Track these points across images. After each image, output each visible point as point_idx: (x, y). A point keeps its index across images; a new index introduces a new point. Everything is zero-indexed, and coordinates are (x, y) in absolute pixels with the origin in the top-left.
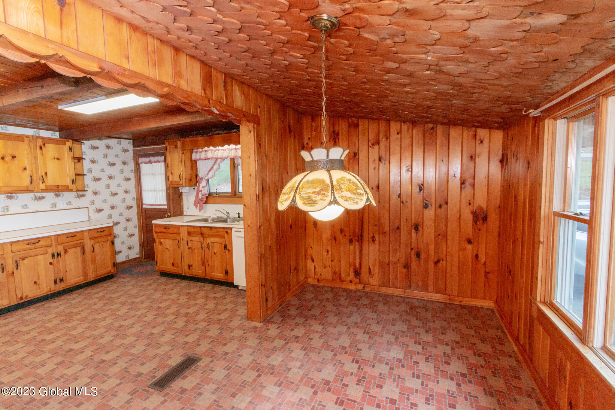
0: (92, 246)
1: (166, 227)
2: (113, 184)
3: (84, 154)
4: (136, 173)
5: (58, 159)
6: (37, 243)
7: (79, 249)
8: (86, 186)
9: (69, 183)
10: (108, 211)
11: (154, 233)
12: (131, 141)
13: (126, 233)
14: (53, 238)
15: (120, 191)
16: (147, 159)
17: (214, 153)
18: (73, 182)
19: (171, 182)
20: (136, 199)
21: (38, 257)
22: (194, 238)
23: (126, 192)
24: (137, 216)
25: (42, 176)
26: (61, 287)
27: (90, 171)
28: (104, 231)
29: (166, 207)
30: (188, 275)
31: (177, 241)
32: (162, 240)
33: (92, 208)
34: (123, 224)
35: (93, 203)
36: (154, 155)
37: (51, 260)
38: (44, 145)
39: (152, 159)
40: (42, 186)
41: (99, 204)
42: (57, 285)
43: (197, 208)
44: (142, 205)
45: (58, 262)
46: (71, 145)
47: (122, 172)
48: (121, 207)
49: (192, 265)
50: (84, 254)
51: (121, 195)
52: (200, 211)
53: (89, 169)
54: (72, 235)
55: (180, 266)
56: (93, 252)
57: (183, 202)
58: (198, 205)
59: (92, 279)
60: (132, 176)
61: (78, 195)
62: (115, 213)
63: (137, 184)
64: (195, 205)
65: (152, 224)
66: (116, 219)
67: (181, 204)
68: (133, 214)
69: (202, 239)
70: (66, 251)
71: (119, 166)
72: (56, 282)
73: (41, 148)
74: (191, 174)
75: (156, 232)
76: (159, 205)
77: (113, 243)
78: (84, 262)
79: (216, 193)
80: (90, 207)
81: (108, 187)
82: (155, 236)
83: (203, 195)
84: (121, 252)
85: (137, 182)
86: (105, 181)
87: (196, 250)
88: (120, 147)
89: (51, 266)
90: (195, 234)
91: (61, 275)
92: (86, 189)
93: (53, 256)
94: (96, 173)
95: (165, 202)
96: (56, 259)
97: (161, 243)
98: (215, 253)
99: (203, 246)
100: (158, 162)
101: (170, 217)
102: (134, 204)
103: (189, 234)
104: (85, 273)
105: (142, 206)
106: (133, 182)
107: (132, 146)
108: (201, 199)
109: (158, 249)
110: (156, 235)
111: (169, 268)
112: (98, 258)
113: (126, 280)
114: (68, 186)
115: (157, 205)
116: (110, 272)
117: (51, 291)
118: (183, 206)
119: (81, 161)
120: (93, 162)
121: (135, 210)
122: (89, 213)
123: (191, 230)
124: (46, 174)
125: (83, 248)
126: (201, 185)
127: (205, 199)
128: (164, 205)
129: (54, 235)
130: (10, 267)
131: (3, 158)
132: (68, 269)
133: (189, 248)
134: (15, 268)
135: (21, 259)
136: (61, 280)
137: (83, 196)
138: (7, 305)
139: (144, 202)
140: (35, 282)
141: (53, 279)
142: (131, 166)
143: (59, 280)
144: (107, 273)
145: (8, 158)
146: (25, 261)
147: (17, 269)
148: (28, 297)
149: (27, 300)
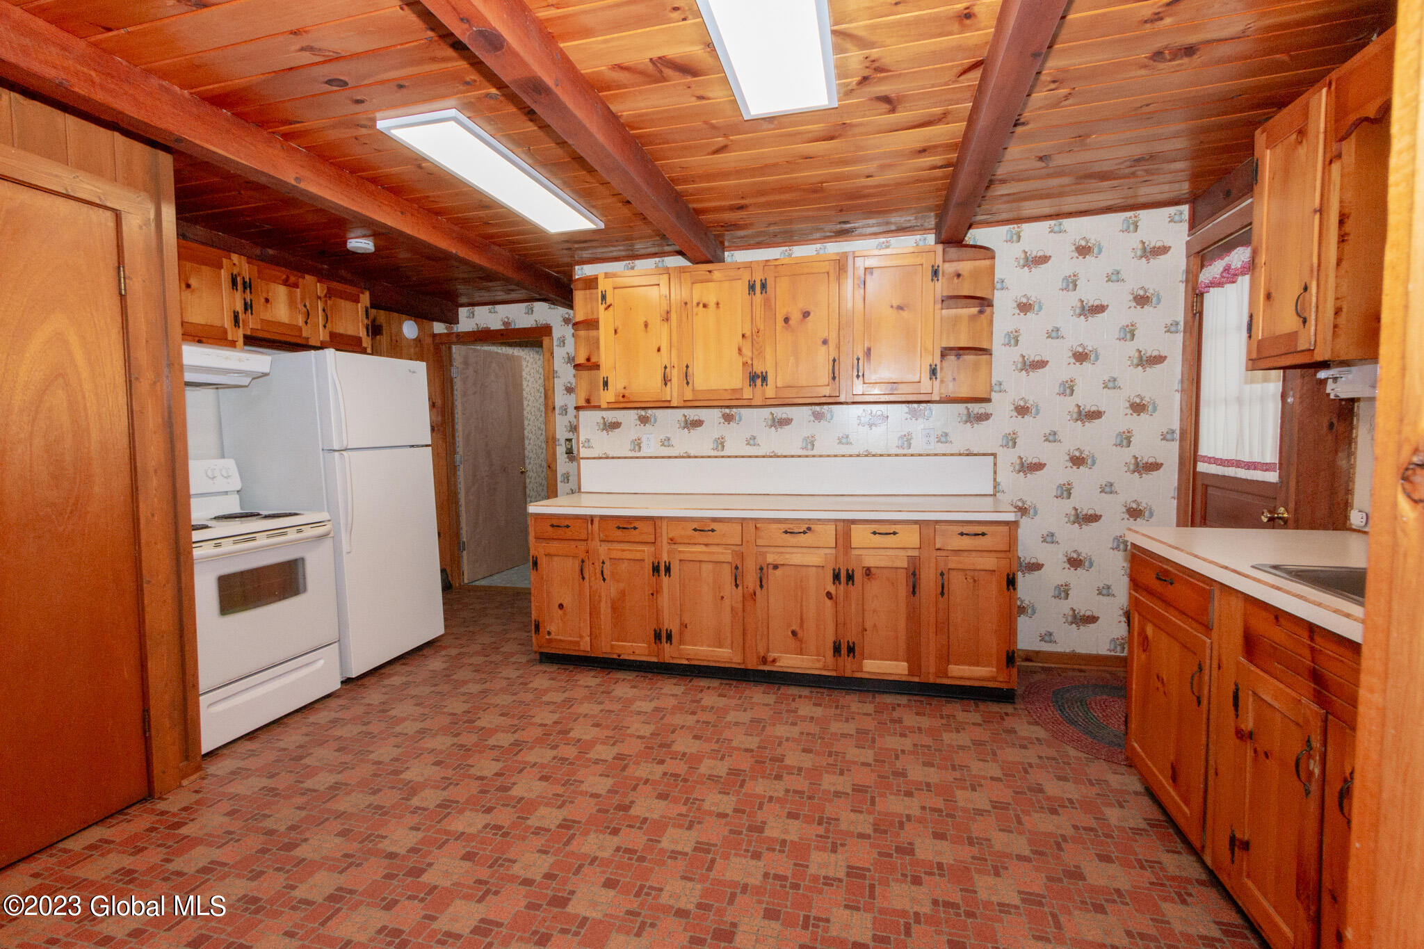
0: (943, 574)
2: (1088, 375)
3: (997, 285)
4: (1189, 335)
5: (900, 307)
6: (805, 532)
7: (903, 575)
8: (995, 389)
9: (919, 375)
10: (1059, 471)
12: (1186, 208)
14: (840, 526)
15: (1113, 404)
16: (1219, 267)
18: (932, 372)
19: (1261, 342)
20: (1177, 435)
21: (804, 571)
22: (1270, 688)
23: (1139, 408)
24: (1175, 503)
25: (858, 359)
26: (846, 667)
27: (1014, 339)
28: (983, 534)
29: (1272, 477)
30: (1227, 884)
32: (1149, 630)
33: (1008, 458)
34: (1114, 525)
35: (1011, 440)
37: (832, 588)
38: (871, 273)
40: (857, 386)
41: (1030, 449)
42: (840, 660)
44: (1196, 459)
45: (847, 595)
47: (1129, 333)
48: (1112, 463)
49: (1246, 846)
50: (914, 592)
51: (1117, 420)
53: (1009, 335)
54: (888, 530)
55: (1196, 800)
56: (942, 594)
59: (931, 681)
60: (1174, 347)
61: (969, 415)
62: (1085, 480)
67: (1342, 463)
68: (1161, 491)
69: (1311, 713)
70: (868, 573)
71: (1121, 313)
72: (837, 649)
73: (862, 283)
75: (1135, 584)
76: (1248, 466)
77: (1012, 584)
78: (914, 617)
80: (1001, 453)
81: (1068, 389)
82: (1132, 598)
85: (1186, 371)
86: (1061, 369)
88: (1131, 242)
89: (829, 603)
91: (851, 636)
92: (990, 395)
93: (836, 577)
94: (1032, 347)
95: (1273, 454)
96: (842, 587)
97: (1146, 642)
101: (1285, 524)
102: (1170, 455)
103: (1250, 645)
104: (913, 654)
105: (1195, 465)
106: (1172, 370)
107: (1186, 226)
109: (1135, 663)
110: (1134, 594)
111: (1160, 780)
112: (957, 617)
114: (921, 385)
115: (1238, 464)
116: (993, 677)
117: (824, 669)
118: (1348, 477)
119: (985, 310)
120: (1025, 307)
121: (1169, 476)
122: (995, 472)
124: (867, 352)
125: (914, 575)
128: (1266, 467)
129: (845, 521)
130: (751, 580)
131: (786, 320)
132: (868, 625)
133: (1240, 734)
134: (758, 583)
135: (771, 567)
136: (851, 650)
137: (984, 417)
138: (739, 664)
139: (1204, 450)
140: (794, 633)
141: (830, 639)
142: (1175, 306)
143: (845, 649)
144: (984, 679)
145: (796, 316)
146: (778, 572)
147: (761, 586)
148: (777, 664)
149: (775, 669)
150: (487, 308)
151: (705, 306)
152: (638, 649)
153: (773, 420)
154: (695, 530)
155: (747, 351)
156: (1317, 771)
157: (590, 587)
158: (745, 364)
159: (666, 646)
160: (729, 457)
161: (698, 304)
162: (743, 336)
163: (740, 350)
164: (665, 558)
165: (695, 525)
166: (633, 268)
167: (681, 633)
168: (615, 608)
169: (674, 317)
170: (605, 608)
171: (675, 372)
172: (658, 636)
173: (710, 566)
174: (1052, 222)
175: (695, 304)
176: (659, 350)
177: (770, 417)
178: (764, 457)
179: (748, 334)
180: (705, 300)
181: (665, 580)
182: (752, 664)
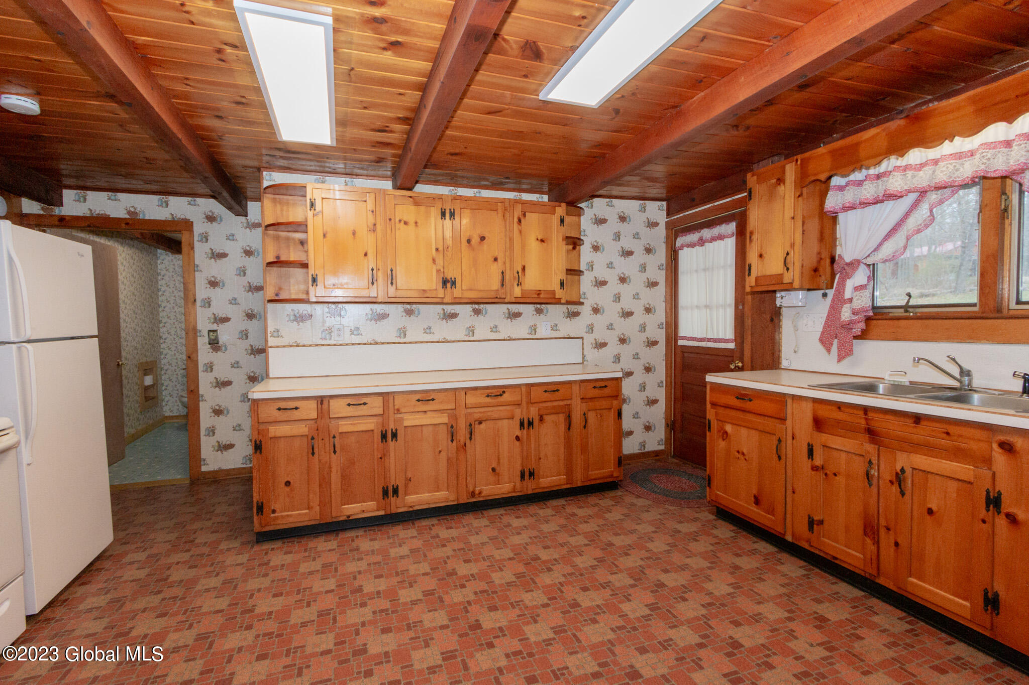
0: (584, 414)
1: (743, 395)
2: (626, 291)
3: (582, 233)
4: (670, 271)
5: (542, 241)
6: (501, 395)
7: (561, 418)
8: (583, 296)
9: (556, 286)
10: (613, 348)
11: (708, 406)
12: (664, 203)
13: (643, 396)
14: (524, 389)
15: (638, 308)
16: (693, 237)
17: (914, 176)
18: (562, 284)
19: (757, 279)
20: (665, 326)
21: (500, 422)
22: (836, 442)
23: (648, 310)
24: (664, 363)
25: (518, 273)
26: (530, 487)
27: (591, 266)
28: (606, 386)
29: (732, 346)
30: (805, 545)
31: (774, 440)
32: (728, 428)
33: (589, 339)
34: (639, 377)
35: (591, 329)
36: (710, 225)
37: (518, 432)
38: (524, 215)
39: (706, 233)
40: (517, 292)
41: (600, 334)
42: (525, 483)
43: (829, 350)
44: (676, 338)
45: (528, 435)
46: (564, 214)
47: (643, 268)
48: (637, 342)
49: (821, 522)
50: (569, 429)
51: (639, 317)
52: (839, 360)
53: (588, 263)
54: (553, 388)
55: (779, 509)
56: (585, 427)
57: (780, 333)
58: (835, 342)
59: (579, 484)
60: (661, 277)
61: (568, 312)
62: (626, 352)
63: (669, 293)
64: (826, 341)
65: (704, 384)
66: (627, 363)
67: (777, 337)
68: (658, 357)
69: (870, 448)
70: (541, 419)
71: (639, 257)
72: (522, 476)
73: (520, 221)
74: (819, 253)
75: (714, 405)
76: (715, 341)
77: (620, 414)
78: (568, 445)
79: (906, 308)
80: (585, 336)
81: (617, 298)
82: (711, 413)
83: (855, 313)
84: (630, 433)
85: (669, 291)
86: (614, 286)
87: (840, 479)
88: (643, 217)
89: (517, 443)
90: (845, 429)
91: (532, 464)
92: (581, 300)
93: (522, 424)
94: (600, 272)
95: (730, 334)
96: (525, 431)
97: (725, 435)
98: (930, 512)
99: (874, 472)
100: (721, 237)
101: (741, 369)
102: (661, 336)
103: (818, 424)
104: (569, 470)
105: (676, 342)
106: (661, 289)
107: (665, 213)
108: (847, 326)
109: (716, 447)
110: (713, 411)
111: (745, 506)
112: (592, 441)
113: (640, 502)
114: (553, 292)
115: (709, 340)
116: (612, 476)
117: (514, 492)
118: (780, 345)
119: (578, 247)
120: (596, 248)
121: (661, 348)
122: (583, 349)
123: (824, 412)
124: (524, 268)
125: (569, 416)
126: (850, 284)
127: (862, 325)
128: (727, 341)
129: (527, 385)
130: (462, 434)
131: (469, 241)
132: (542, 455)
133: (815, 468)
134: (468, 436)
135: (477, 422)
136: (532, 474)
137: (576, 314)
138: (454, 501)
139: (682, 332)
140: (494, 470)
141: (519, 468)
142: (661, 255)
143: (528, 474)
144: (606, 477)
145: (475, 240)
146: (483, 426)
147: (471, 438)
148: (483, 495)
149: (481, 499)
150: (106, 194)
151: (406, 223)
152: (367, 508)
153: (444, 314)
154: (418, 400)
155: (440, 261)
156: (876, 474)
157: (320, 460)
158: (438, 271)
159: (393, 500)
160: (410, 343)
161: (400, 221)
162: (437, 250)
163: (434, 260)
164: (392, 426)
165: (418, 397)
166: (323, 182)
167: (406, 486)
168: (344, 477)
169: (379, 227)
170: (335, 477)
171: (380, 274)
172: (385, 493)
173: (431, 428)
174: (608, 200)
175: (397, 220)
176: (366, 255)
177: (442, 312)
178: (438, 342)
179: (441, 249)
180: (405, 219)
181: (392, 444)
182: (464, 500)
